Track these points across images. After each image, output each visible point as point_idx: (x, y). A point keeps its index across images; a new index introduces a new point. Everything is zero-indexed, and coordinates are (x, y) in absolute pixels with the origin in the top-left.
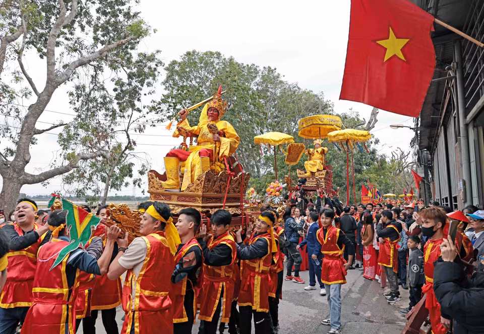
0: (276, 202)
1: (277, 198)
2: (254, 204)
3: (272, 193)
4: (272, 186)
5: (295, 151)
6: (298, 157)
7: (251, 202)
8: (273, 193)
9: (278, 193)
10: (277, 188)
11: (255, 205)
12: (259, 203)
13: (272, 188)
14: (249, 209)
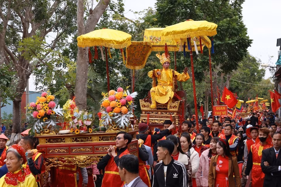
0: (122, 124)
1: (123, 117)
2: (81, 128)
3: (113, 108)
4: (112, 96)
5: (138, 51)
6: (144, 59)
7: (74, 126)
8: (117, 109)
9: (124, 108)
10: (124, 100)
11: (83, 131)
12: (89, 127)
13: (112, 100)
14: (69, 139)
